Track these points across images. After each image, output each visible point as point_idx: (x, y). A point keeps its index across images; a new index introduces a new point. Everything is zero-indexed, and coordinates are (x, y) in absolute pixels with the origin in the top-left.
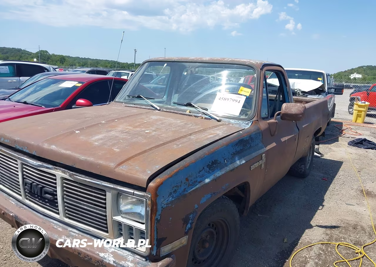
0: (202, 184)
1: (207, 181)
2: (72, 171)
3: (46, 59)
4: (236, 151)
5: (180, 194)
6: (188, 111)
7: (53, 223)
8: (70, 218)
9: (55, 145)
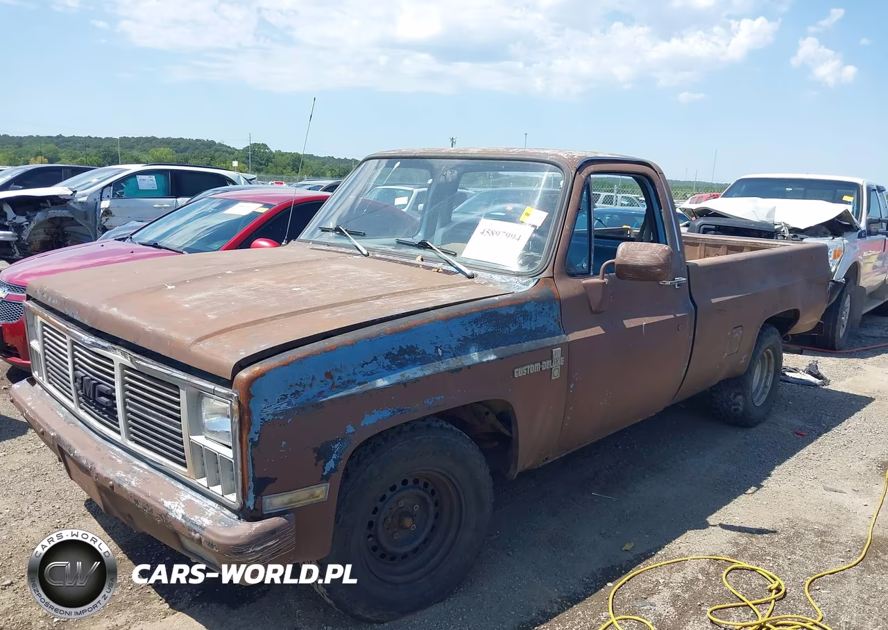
0: (368, 387)
1: (381, 383)
2: (137, 353)
3: (263, 162)
4: (472, 335)
5: (308, 400)
6: (419, 258)
7: (113, 451)
8: (137, 442)
9: (118, 308)
